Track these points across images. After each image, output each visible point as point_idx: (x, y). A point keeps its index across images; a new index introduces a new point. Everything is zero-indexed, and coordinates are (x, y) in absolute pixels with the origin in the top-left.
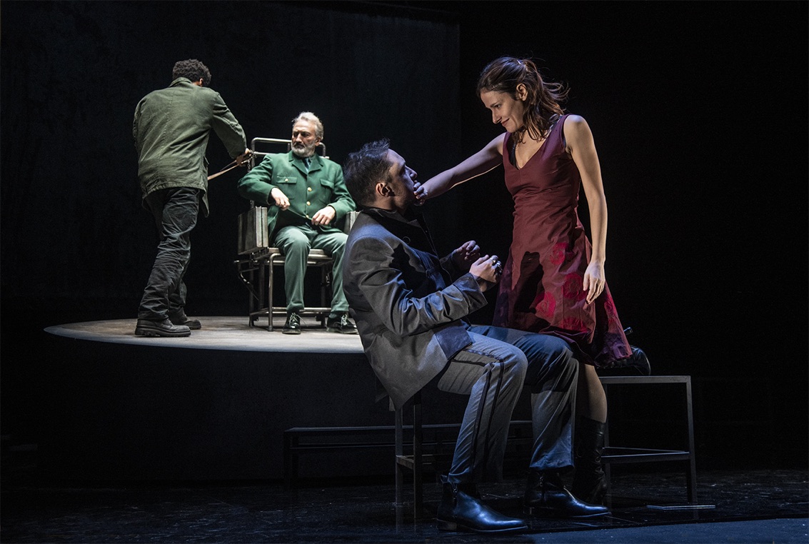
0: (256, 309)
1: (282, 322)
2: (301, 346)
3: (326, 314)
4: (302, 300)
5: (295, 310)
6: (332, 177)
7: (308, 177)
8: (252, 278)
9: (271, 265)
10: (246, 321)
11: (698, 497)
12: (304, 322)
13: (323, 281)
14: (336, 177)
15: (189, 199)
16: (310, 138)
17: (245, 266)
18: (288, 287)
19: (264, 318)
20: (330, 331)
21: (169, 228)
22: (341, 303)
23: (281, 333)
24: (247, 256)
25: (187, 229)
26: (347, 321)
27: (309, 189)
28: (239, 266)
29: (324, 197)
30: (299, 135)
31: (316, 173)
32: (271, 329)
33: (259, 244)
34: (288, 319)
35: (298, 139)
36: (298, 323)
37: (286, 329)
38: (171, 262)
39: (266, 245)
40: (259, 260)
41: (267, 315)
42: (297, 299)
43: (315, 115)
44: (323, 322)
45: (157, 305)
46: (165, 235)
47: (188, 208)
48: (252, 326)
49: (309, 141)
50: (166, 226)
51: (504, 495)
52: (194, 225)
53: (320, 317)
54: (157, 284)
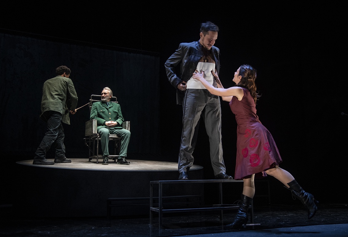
0: (92, 155)
1: (102, 160)
2: (111, 169)
3: (117, 158)
4: (108, 152)
5: (107, 156)
6: (117, 109)
7: (109, 109)
8: (90, 145)
9: (98, 140)
10: (88, 160)
11: (254, 221)
12: (109, 160)
13: (115, 146)
14: (118, 108)
15: (56, 116)
16: (107, 95)
17: (88, 140)
18: (102, 148)
19: (95, 159)
20: (118, 164)
21: (49, 127)
22: (124, 153)
23: (101, 164)
24: (88, 137)
25: (55, 127)
26: (125, 160)
27: (110, 113)
28: (85, 140)
29: (115, 116)
30: (103, 94)
31: (111, 108)
32: (97, 163)
33: (94, 132)
34: (104, 159)
35: (103, 95)
36: (108, 160)
37: (103, 163)
38: (48, 139)
39: (96, 133)
40: (93, 138)
41: (96, 158)
42: (106, 152)
43: (109, 88)
44: (115, 161)
45: (41, 154)
46: (48, 130)
47: (56, 120)
48: (90, 162)
49: (107, 96)
50: (48, 126)
51: (186, 221)
52: (59, 126)
53: (114, 158)
54: (42, 146)
